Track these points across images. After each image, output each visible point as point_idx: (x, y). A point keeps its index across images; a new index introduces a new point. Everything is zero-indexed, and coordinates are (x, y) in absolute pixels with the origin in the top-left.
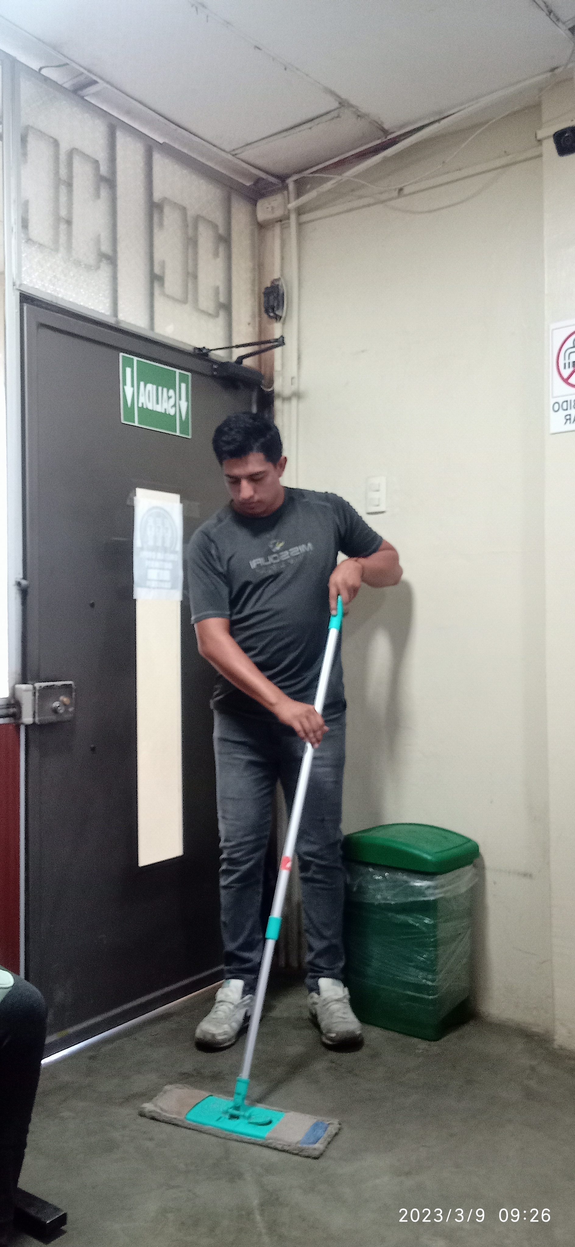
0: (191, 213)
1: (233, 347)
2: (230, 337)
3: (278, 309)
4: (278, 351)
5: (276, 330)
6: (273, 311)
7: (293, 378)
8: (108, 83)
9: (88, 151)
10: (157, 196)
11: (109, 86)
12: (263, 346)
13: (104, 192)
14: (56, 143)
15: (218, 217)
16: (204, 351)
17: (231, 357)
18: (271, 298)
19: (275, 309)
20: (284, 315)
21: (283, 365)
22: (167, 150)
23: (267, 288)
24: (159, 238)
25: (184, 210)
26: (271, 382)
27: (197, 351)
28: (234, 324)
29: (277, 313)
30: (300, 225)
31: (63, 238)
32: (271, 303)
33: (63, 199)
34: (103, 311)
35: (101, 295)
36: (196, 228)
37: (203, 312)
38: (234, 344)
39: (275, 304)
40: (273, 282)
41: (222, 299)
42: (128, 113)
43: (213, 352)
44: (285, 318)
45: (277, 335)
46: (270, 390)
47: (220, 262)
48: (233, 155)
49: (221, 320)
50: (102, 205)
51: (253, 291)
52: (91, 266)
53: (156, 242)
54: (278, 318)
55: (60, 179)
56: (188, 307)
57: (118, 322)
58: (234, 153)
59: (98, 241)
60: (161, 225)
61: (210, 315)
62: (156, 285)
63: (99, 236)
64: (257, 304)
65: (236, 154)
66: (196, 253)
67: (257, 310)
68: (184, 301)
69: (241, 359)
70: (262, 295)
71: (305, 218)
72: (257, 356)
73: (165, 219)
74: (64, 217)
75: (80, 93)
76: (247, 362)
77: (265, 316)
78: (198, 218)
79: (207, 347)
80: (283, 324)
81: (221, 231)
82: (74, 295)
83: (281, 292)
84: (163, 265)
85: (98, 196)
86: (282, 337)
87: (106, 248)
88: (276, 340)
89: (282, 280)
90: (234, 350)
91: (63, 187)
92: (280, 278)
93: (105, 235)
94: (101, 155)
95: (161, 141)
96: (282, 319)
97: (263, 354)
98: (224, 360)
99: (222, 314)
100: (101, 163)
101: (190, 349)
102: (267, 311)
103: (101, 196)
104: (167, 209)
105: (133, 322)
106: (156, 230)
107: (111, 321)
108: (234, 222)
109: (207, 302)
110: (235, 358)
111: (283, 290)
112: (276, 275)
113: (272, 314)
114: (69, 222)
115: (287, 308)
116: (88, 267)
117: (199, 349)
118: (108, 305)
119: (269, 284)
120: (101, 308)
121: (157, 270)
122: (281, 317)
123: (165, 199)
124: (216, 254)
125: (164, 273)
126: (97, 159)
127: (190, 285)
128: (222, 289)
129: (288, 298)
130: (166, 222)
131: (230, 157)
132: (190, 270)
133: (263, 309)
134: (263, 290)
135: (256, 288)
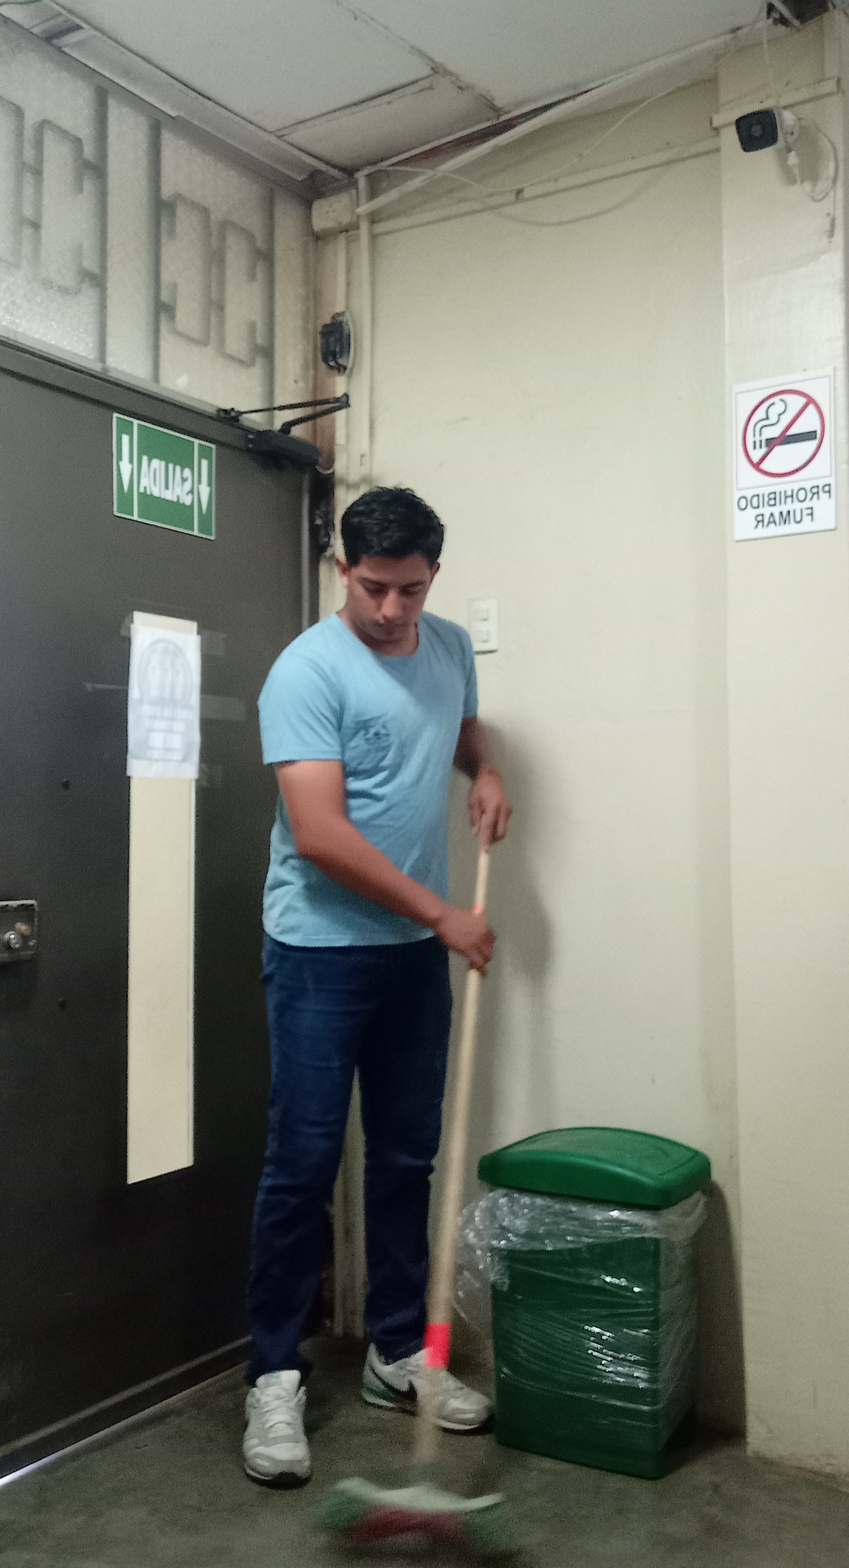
0: (216, 216)
1: (275, 409)
2: (270, 392)
3: (341, 356)
4: (340, 416)
5: (339, 386)
6: (335, 359)
7: (362, 456)
8: (97, 29)
9: (67, 124)
10: (167, 191)
11: (97, 34)
12: (319, 408)
13: (89, 185)
14: (18, 112)
15: (255, 223)
16: (233, 414)
17: (272, 424)
18: (332, 339)
19: (338, 356)
20: (349, 365)
21: (348, 437)
22: (182, 126)
23: (325, 326)
24: (169, 251)
25: (205, 212)
26: (331, 461)
27: (222, 414)
28: (278, 376)
29: (340, 361)
30: (374, 237)
31: (27, 248)
32: (332, 348)
33: (28, 191)
34: (84, 354)
35: (81, 330)
36: (223, 238)
37: (232, 358)
38: (276, 405)
39: (338, 349)
40: (333, 318)
41: (260, 340)
42: (126, 72)
43: (245, 415)
44: (352, 369)
45: (339, 393)
46: (330, 472)
47: (257, 288)
48: (279, 137)
49: (258, 370)
50: (86, 202)
51: (305, 329)
52: (67, 289)
53: (165, 257)
54: (341, 369)
55: (24, 163)
56: (210, 351)
57: (105, 370)
58: (279, 134)
59: (78, 252)
60: (172, 233)
61: (241, 362)
62: (163, 318)
63: (81, 245)
64: (311, 348)
65: (283, 136)
66: (222, 273)
67: (311, 356)
68: (205, 343)
69: (287, 427)
70: (319, 336)
71: (380, 228)
72: (310, 423)
73: (178, 224)
74: (29, 217)
75: (55, 41)
76: (297, 432)
77: (322, 366)
78: (225, 225)
79: (237, 409)
80: (349, 377)
81: (260, 244)
82: (41, 330)
83: (346, 332)
84: (174, 288)
85: (79, 189)
86: (346, 395)
87: (90, 263)
88: (337, 400)
89: (348, 314)
90: (277, 412)
91: (28, 174)
92: (344, 312)
93: (89, 243)
94: (85, 131)
95: (173, 114)
96: (347, 372)
97: (319, 420)
98: (261, 429)
99: (260, 361)
100: (84, 142)
101: (212, 411)
102: (325, 360)
103: (84, 189)
104: (180, 210)
105: (128, 370)
106: (164, 240)
107: (96, 367)
108: (278, 233)
109: (236, 344)
110: (277, 426)
111: (349, 329)
112: (339, 308)
113: (332, 364)
114: (36, 226)
115: (355, 354)
116: (64, 291)
117: (225, 411)
118: (91, 345)
119: (328, 321)
120: (81, 349)
121: (165, 296)
122: (345, 368)
123: (178, 197)
124: (252, 277)
125: (175, 300)
126: (80, 137)
127: (213, 320)
128: (260, 326)
129: (355, 341)
130: (179, 229)
131: (273, 139)
132: (214, 295)
133: (320, 356)
134: (319, 329)
135: (311, 327)
